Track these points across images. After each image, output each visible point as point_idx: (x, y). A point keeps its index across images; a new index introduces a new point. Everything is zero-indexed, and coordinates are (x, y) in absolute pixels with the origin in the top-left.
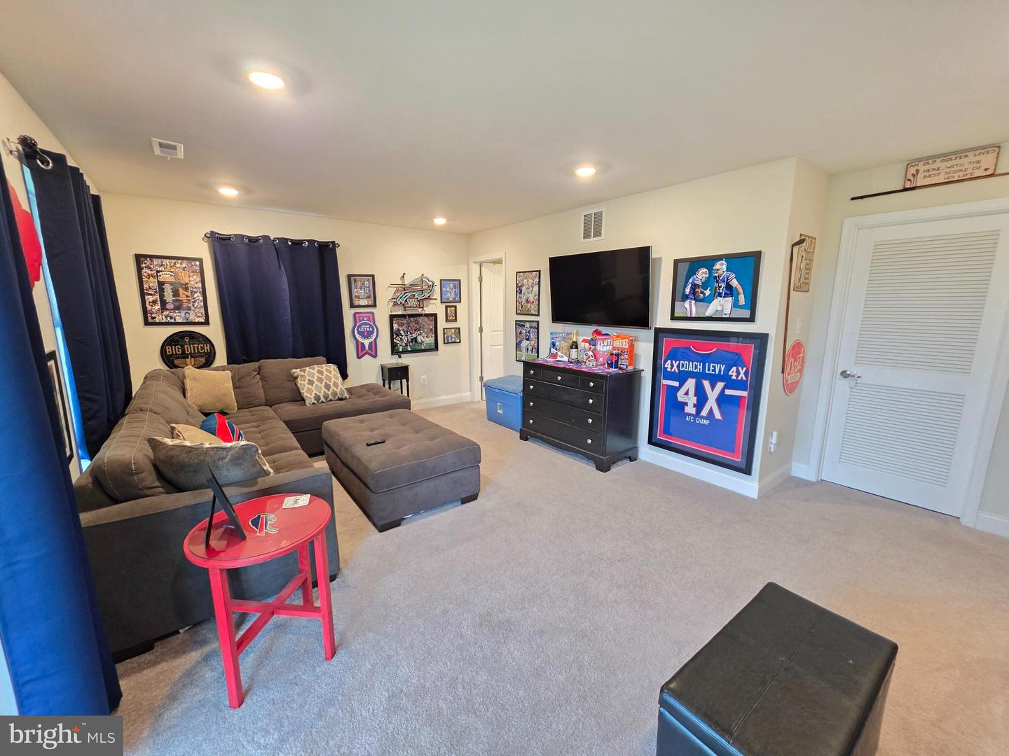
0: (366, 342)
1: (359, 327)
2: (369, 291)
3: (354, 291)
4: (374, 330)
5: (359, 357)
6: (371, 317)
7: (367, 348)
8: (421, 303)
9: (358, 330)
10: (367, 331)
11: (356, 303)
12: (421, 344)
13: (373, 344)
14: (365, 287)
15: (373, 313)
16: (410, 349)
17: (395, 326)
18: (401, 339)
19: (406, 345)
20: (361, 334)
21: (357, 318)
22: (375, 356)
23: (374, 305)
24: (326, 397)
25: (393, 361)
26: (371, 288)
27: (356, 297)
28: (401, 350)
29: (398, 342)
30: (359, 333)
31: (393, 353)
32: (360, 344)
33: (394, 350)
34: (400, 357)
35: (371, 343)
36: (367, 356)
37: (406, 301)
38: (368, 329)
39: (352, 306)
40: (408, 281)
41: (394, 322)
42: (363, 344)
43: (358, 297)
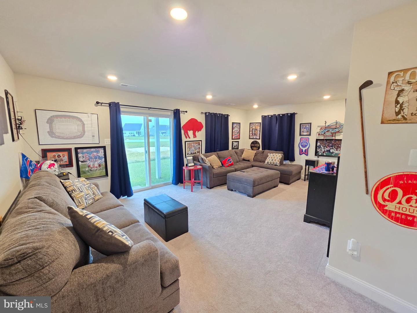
0: (304, 149)
1: (302, 143)
2: (308, 129)
3: (302, 130)
4: (308, 144)
5: (300, 154)
6: (308, 140)
7: (304, 151)
8: (333, 134)
9: (301, 144)
10: (305, 145)
11: (302, 134)
12: (332, 153)
13: (307, 150)
14: (307, 128)
15: (308, 138)
16: (325, 155)
17: (318, 144)
18: (321, 150)
19: (324, 152)
20: (302, 146)
21: (302, 139)
22: (307, 155)
23: (310, 135)
24: (271, 163)
25: (315, 158)
26: (309, 128)
27: (302, 132)
28: (320, 154)
29: (319, 151)
30: (301, 145)
31: (316, 155)
32: (301, 150)
33: (316, 153)
34: (318, 157)
35: (305, 150)
36: (304, 154)
37: (325, 133)
38: (305, 144)
39: (300, 135)
40: (327, 125)
41: (318, 142)
42: (302, 150)
43: (303, 132)
